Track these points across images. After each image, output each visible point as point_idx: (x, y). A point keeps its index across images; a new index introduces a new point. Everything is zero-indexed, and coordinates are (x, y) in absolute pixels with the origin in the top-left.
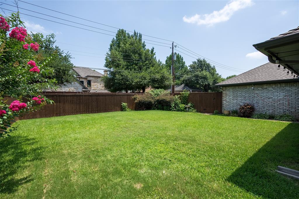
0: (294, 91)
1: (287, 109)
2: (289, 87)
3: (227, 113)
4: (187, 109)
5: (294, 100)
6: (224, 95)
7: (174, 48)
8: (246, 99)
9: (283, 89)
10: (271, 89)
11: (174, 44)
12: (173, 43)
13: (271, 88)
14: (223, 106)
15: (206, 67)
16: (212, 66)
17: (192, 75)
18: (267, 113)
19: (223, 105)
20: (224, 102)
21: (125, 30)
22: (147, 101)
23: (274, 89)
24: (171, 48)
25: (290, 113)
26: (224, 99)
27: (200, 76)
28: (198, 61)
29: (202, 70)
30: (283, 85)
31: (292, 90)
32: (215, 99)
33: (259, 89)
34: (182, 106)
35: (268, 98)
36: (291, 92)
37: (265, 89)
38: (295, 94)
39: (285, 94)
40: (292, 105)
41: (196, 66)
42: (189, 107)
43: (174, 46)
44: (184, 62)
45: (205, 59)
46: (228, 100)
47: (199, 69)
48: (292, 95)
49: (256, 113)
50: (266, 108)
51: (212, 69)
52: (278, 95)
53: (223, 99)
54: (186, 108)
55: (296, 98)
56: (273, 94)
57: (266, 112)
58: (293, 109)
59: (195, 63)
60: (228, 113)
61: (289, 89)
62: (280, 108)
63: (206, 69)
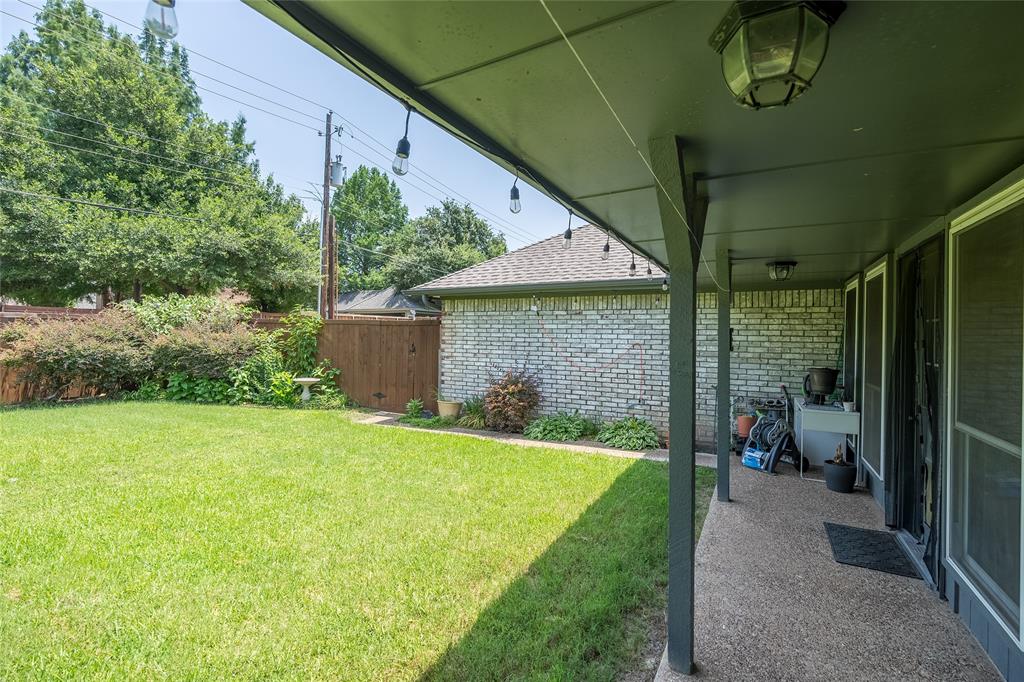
0: (658, 327)
1: (638, 397)
2: (645, 312)
3: (450, 414)
4: (306, 395)
5: (658, 363)
6: (446, 335)
7: (334, 136)
8: (518, 353)
9: (629, 317)
10: (593, 317)
11: (335, 122)
12: (329, 117)
13: (595, 312)
14: (443, 382)
15: (473, 233)
16: (496, 234)
17: (419, 255)
18: (580, 411)
19: (443, 378)
20: (446, 365)
21: (94, 10)
22: (82, 356)
23: (602, 316)
24: (320, 134)
25: (647, 413)
26: (446, 349)
27: (448, 261)
28: (447, 208)
29: (459, 240)
30: (629, 301)
31: (652, 322)
32: (414, 351)
33: (557, 313)
34: (283, 378)
35: (584, 350)
36: (651, 332)
37: (576, 314)
38: (660, 337)
39: (632, 337)
40: (651, 383)
41: (438, 224)
42: (312, 387)
43: (333, 130)
44: (405, 209)
45: (472, 207)
46: (459, 357)
47: (448, 236)
48: (652, 342)
49: (547, 411)
50: (577, 392)
51: (495, 242)
52: (614, 341)
53: (443, 351)
54: (299, 389)
55: (662, 354)
56: (599, 337)
57: (578, 407)
58: (654, 398)
59: (434, 212)
60: (455, 414)
61: (643, 317)
62: (620, 391)
63: (472, 241)
